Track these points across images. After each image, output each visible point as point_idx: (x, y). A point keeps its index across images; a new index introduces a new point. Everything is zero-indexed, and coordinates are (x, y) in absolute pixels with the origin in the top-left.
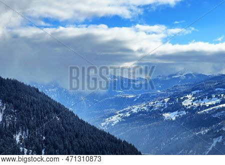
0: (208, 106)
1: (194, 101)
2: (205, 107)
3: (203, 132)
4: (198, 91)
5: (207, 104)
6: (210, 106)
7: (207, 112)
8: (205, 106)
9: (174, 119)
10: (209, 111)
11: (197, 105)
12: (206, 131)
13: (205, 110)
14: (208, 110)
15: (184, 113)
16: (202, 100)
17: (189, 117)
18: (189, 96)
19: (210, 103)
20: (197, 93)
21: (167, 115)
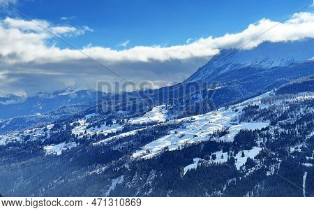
0: (106, 134)
1: (88, 128)
2: (103, 137)
3: (98, 171)
4: (94, 115)
5: (106, 132)
6: (109, 135)
7: (105, 144)
8: (103, 135)
9: (59, 153)
10: (108, 142)
11: (92, 134)
12: (103, 169)
13: (103, 141)
14: (106, 140)
15: (74, 145)
16: (99, 127)
17: (81, 150)
18: (82, 122)
19: (109, 131)
20: (92, 117)
21: (49, 149)
